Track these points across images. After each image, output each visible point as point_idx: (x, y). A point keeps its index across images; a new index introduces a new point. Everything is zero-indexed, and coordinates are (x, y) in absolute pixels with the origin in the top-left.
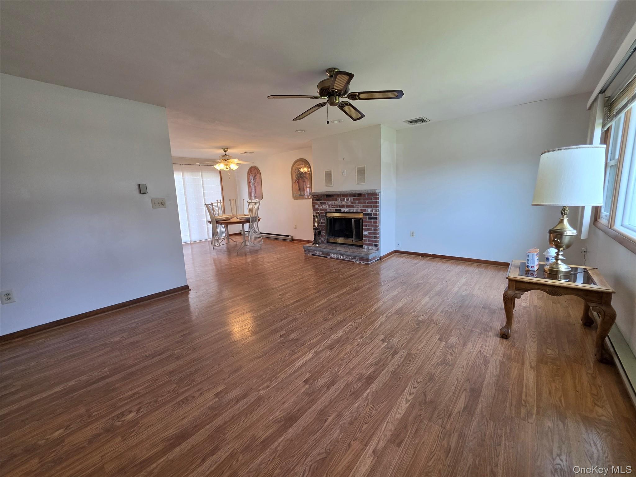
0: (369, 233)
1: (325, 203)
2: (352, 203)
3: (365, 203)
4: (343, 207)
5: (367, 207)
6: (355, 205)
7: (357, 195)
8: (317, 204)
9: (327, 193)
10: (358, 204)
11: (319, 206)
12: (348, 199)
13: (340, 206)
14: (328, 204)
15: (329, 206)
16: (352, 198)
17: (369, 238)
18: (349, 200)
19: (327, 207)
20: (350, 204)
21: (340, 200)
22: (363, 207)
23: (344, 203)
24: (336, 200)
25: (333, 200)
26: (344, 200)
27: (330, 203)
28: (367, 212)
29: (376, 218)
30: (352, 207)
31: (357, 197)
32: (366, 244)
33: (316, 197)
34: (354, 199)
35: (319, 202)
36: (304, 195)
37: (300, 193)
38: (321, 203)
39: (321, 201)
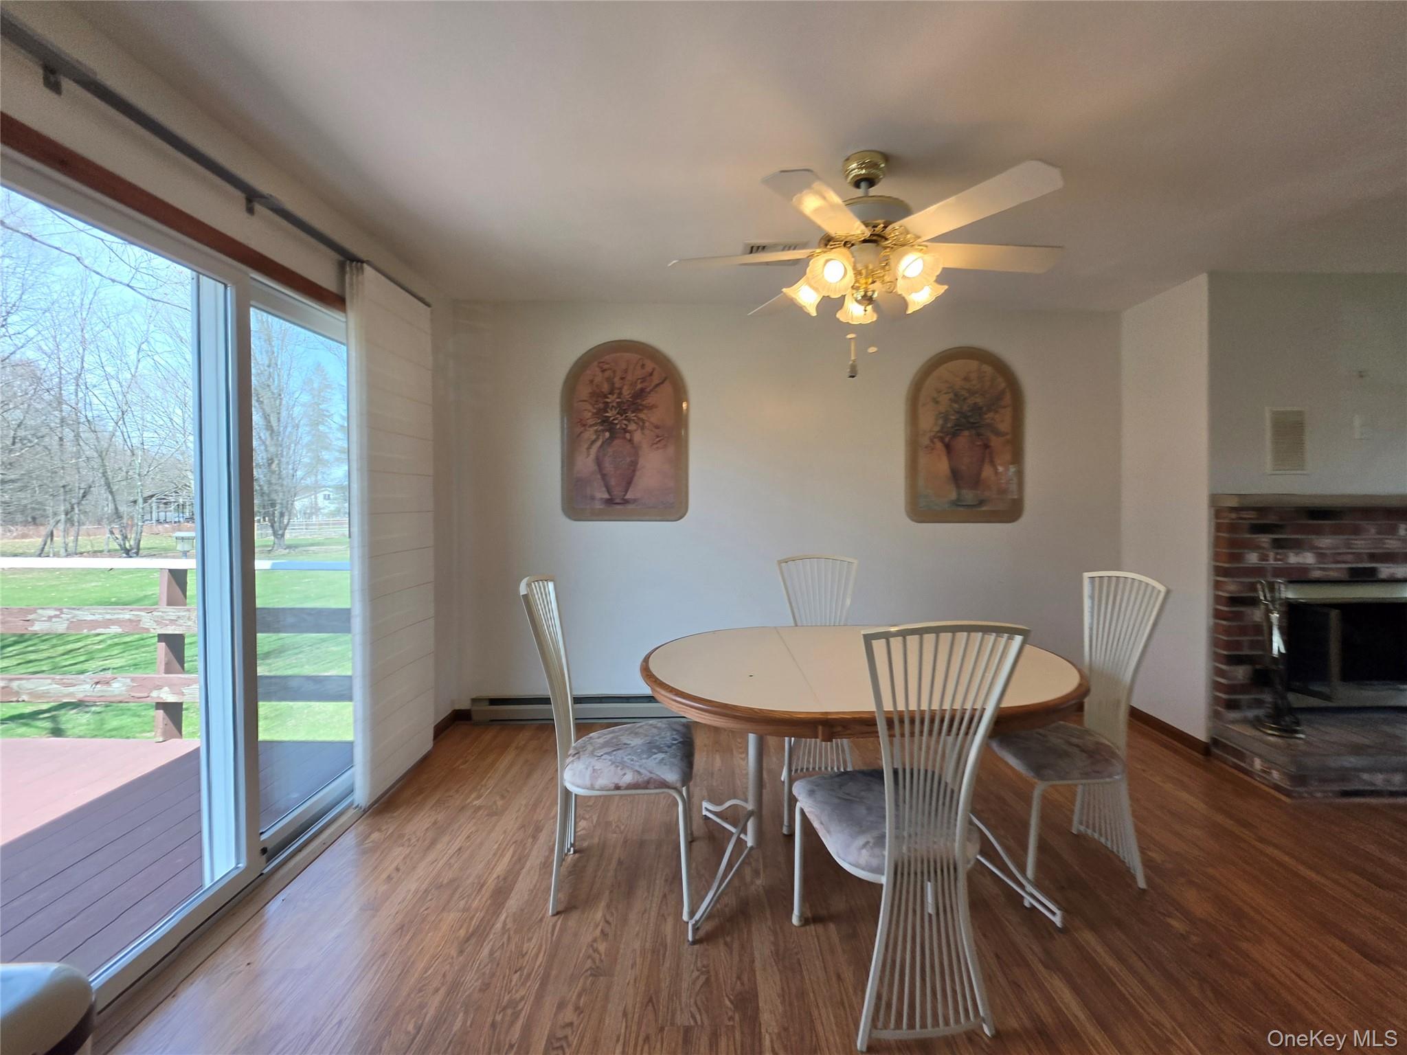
1: (1297, 546)
4: (1387, 558)
8: (1256, 547)
9: (1317, 503)
11: (1264, 558)
13: (1373, 557)
14: (1312, 548)
19: (1308, 558)
23: (1392, 544)
25: (1337, 531)
33: (1252, 515)
35: (1265, 539)
36: (981, 503)
37: (959, 494)
38: (1278, 544)
39: (1273, 533)
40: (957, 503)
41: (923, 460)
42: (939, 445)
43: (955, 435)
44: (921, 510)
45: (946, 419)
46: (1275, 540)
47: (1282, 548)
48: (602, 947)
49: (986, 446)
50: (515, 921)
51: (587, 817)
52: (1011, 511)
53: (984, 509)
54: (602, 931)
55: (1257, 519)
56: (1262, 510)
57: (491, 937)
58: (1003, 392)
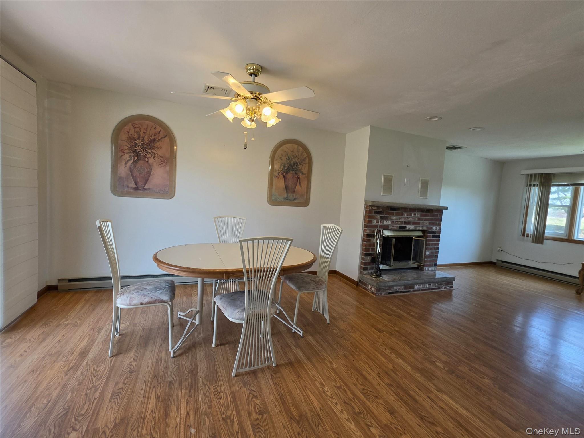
0: (431, 253)
1: (387, 218)
2: (419, 219)
3: (431, 220)
4: (409, 223)
5: (433, 224)
6: (421, 222)
7: (425, 211)
8: (376, 219)
10: (425, 220)
11: (377, 222)
12: (415, 215)
13: (405, 223)
14: (390, 219)
15: (392, 222)
16: (419, 214)
17: (430, 258)
18: (417, 215)
19: (389, 223)
20: (417, 220)
21: (406, 215)
22: (430, 224)
23: (410, 219)
24: (402, 214)
25: (397, 214)
26: (411, 215)
27: (394, 218)
28: (432, 230)
29: (439, 236)
30: (418, 223)
31: (425, 213)
32: (427, 266)
33: (375, 208)
34: (421, 215)
35: (378, 216)
36: (295, 199)
37: (287, 195)
38: (381, 218)
39: (381, 214)
40: (286, 199)
41: (275, 181)
42: (281, 176)
43: (287, 173)
44: (273, 201)
45: (284, 166)
46: (381, 216)
47: (382, 219)
48: (134, 364)
49: (298, 178)
50: (92, 361)
51: (125, 323)
52: (306, 203)
53: (296, 201)
54: (134, 359)
55: (377, 209)
56: (378, 207)
57: (81, 368)
58: (306, 158)
